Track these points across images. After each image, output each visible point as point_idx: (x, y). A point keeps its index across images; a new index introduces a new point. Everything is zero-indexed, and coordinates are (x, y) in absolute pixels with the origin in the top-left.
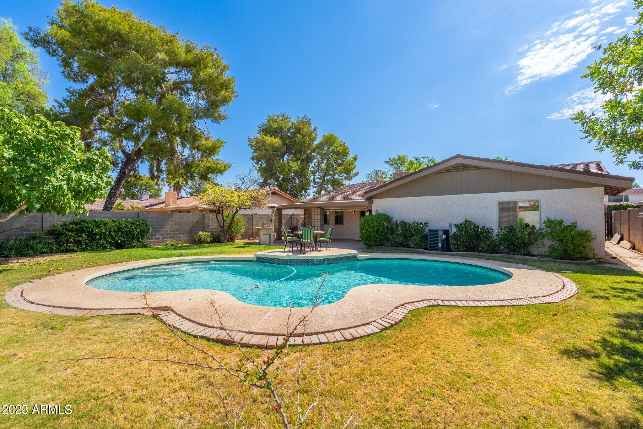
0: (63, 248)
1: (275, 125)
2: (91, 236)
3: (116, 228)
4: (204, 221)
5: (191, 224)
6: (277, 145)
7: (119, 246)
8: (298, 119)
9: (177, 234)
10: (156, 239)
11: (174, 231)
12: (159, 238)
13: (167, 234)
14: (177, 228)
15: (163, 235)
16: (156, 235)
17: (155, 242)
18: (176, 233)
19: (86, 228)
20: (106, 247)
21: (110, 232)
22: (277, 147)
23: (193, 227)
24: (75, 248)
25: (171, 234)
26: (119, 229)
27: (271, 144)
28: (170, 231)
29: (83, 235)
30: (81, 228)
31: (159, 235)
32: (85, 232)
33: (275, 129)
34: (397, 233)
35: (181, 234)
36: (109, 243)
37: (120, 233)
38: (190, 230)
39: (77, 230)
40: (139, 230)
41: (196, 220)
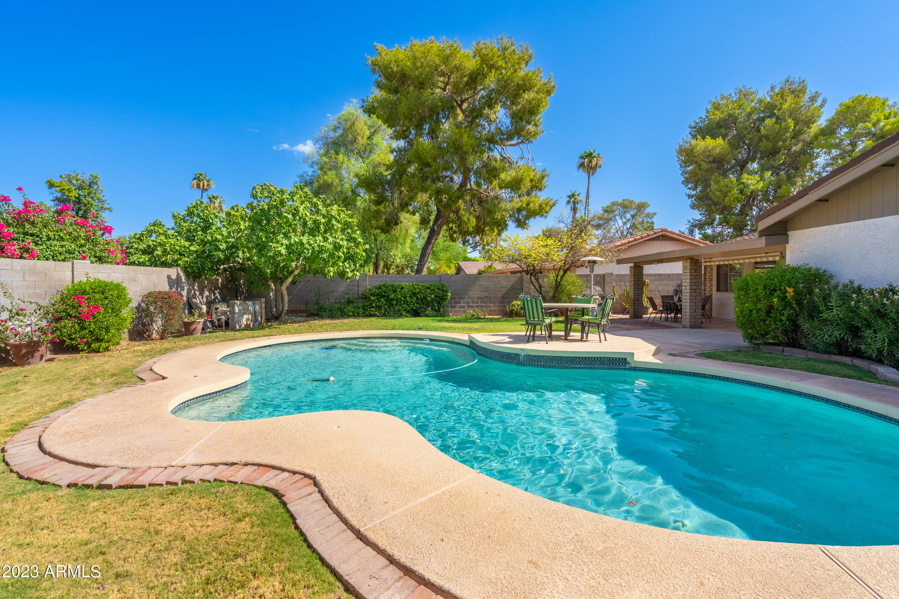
0: (367, 312)
1: (718, 116)
2: (389, 301)
3: (410, 293)
4: (522, 285)
5: (505, 290)
6: (718, 150)
7: (416, 314)
8: (773, 88)
9: (486, 302)
10: (461, 307)
11: (482, 298)
12: (464, 307)
13: (473, 302)
14: (486, 294)
15: (468, 302)
16: (460, 302)
17: (460, 311)
18: (484, 301)
19: (385, 292)
20: (401, 314)
21: (405, 297)
22: (719, 153)
23: (507, 293)
24: (377, 313)
25: (478, 302)
26: (414, 294)
27: (704, 152)
28: (478, 298)
29: (382, 300)
30: (381, 292)
31: (464, 303)
32: (384, 296)
33: (718, 123)
34: (825, 315)
35: (491, 302)
36: (405, 310)
37: (415, 299)
38: (503, 298)
39: (378, 295)
40: (433, 296)
41: (511, 284)
